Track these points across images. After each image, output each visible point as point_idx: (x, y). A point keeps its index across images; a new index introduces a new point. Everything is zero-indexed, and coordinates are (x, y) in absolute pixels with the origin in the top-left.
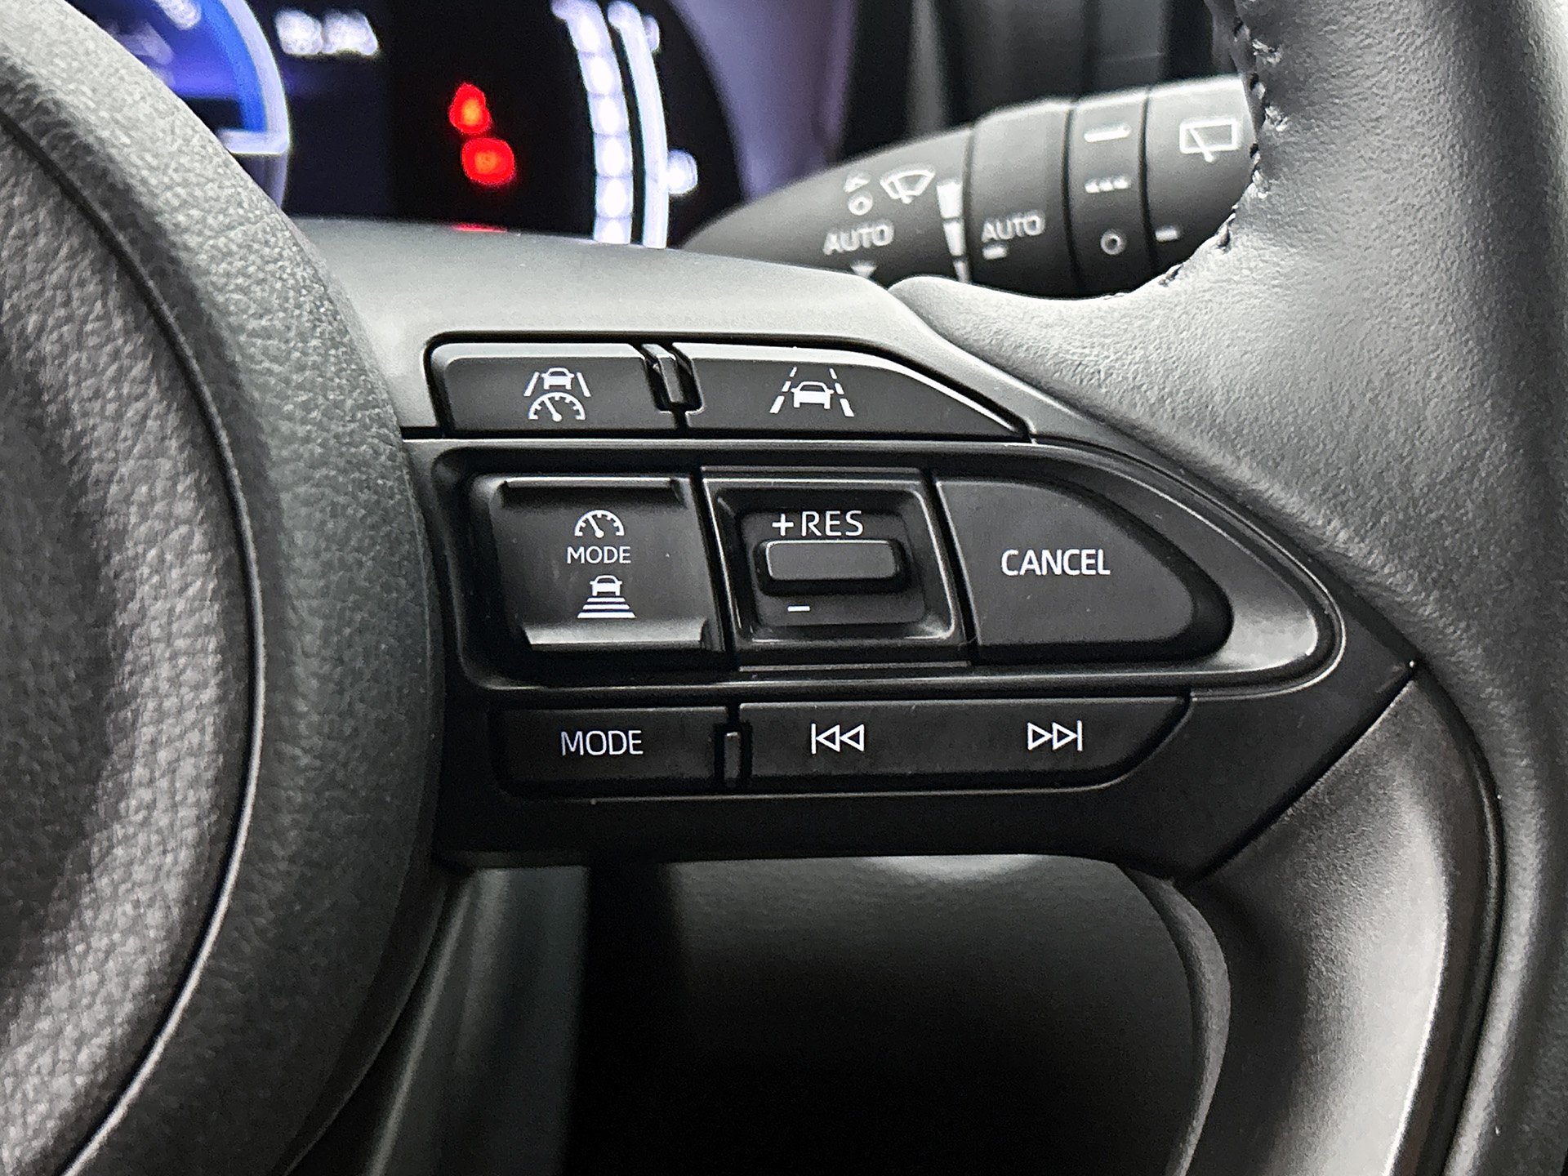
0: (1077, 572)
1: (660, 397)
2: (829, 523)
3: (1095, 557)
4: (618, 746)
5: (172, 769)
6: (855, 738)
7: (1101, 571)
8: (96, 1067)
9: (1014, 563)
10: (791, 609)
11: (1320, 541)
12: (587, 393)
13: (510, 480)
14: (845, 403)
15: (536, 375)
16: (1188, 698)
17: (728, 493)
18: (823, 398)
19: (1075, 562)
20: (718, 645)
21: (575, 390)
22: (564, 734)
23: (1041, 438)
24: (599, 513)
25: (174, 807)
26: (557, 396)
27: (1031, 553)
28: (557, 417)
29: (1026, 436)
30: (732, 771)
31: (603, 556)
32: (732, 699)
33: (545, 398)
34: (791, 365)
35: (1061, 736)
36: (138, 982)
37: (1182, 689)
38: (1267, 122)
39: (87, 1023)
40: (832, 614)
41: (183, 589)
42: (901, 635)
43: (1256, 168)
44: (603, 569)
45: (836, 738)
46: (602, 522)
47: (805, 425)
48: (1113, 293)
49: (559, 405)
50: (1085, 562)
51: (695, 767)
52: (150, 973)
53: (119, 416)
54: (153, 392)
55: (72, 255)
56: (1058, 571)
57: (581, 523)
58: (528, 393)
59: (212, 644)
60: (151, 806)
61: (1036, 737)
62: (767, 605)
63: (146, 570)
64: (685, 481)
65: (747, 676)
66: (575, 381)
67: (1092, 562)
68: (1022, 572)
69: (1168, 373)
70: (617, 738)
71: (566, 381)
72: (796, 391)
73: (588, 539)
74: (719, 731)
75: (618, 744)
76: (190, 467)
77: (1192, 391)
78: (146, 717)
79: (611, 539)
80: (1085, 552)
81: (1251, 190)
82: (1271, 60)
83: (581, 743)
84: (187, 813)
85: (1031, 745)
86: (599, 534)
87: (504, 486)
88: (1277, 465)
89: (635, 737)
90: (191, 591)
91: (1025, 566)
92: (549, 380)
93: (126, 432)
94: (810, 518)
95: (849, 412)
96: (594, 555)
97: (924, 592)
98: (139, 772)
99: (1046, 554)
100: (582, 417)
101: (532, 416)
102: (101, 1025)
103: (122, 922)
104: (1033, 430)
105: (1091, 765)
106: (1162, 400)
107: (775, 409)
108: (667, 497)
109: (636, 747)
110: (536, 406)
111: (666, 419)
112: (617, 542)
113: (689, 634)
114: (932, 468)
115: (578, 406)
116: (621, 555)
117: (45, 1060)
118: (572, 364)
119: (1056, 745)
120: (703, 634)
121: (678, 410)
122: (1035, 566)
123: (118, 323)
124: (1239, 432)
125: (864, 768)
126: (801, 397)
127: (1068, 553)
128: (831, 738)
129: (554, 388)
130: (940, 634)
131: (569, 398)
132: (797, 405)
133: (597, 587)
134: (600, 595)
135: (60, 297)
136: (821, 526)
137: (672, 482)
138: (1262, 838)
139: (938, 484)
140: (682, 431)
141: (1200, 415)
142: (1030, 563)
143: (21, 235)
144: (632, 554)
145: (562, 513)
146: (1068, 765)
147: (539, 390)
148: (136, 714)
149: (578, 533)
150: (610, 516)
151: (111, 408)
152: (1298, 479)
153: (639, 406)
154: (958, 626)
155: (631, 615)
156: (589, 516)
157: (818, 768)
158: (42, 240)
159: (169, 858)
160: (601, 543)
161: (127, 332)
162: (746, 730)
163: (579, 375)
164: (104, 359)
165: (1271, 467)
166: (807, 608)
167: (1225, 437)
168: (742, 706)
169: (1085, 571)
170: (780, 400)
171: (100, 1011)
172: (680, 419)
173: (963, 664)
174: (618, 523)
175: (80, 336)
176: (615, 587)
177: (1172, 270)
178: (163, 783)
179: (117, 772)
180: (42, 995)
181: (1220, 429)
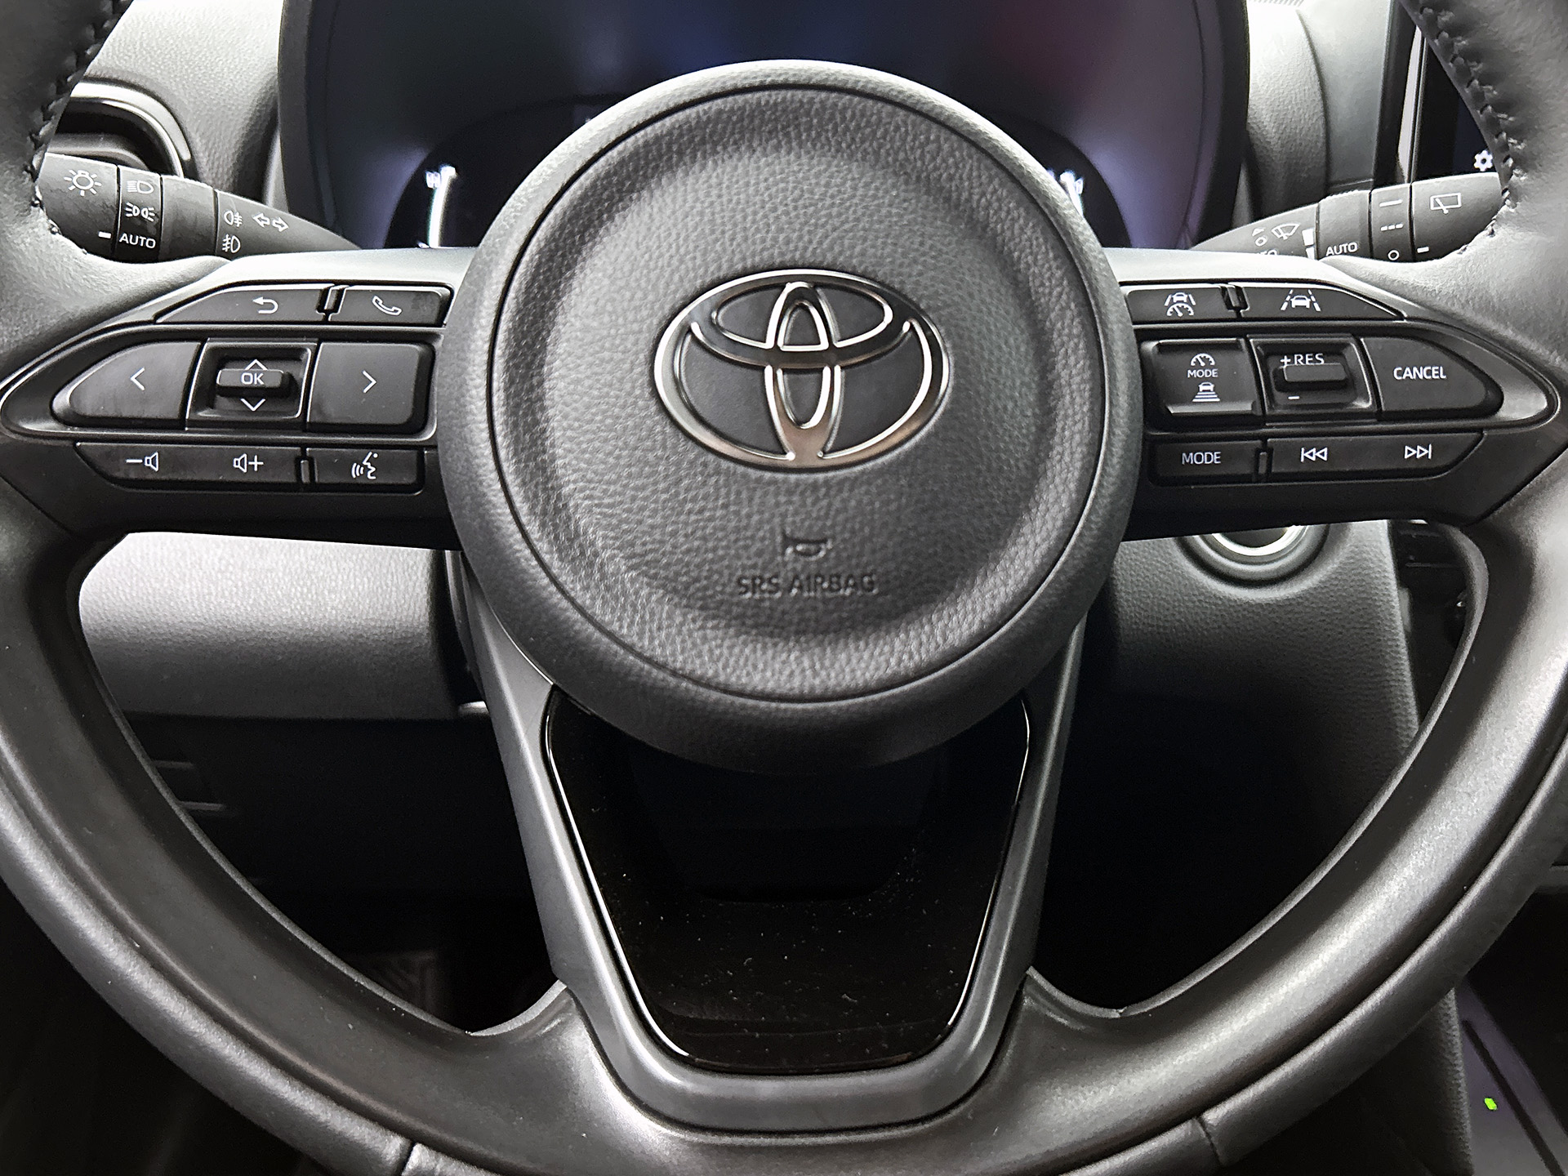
0: (1430, 377)
1: (1229, 305)
2: (1307, 359)
3: (1439, 370)
4: (1209, 459)
5: (1072, 438)
6: (1323, 454)
7: (1442, 377)
8: (1043, 557)
9: (1400, 373)
10: (1290, 398)
11: (1547, 362)
12: (1194, 303)
13: (1161, 341)
14: (1316, 305)
15: (1170, 297)
16: (1482, 434)
17: (1263, 345)
18: (1306, 303)
19: (1429, 373)
20: (1259, 413)
21: (1189, 302)
22: (1184, 455)
23: (1408, 319)
24: (1203, 355)
25: (1072, 453)
26: (1180, 305)
27: (1408, 369)
28: (1180, 314)
29: (1401, 317)
30: (1262, 470)
31: (1205, 373)
32: (1264, 438)
33: (1175, 306)
34: (1290, 289)
35: (1421, 452)
36: (1059, 523)
37: (1480, 430)
38: (1514, 176)
39: (1038, 539)
40: (1312, 399)
41: (1075, 365)
42: (1341, 408)
43: (1507, 198)
44: (1205, 379)
45: (1313, 454)
46: (1204, 359)
47: (1299, 315)
48: (1431, 259)
49: (1181, 309)
50: (1434, 372)
51: (1245, 469)
52: (1064, 520)
53: (1050, 294)
54: (1065, 282)
55: (1033, 227)
56: (1421, 377)
57: (1194, 360)
58: (1167, 304)
59: (1088, 387)
60: (1062, 454)
61: (1409, 452)
62: (1279, 396)
63: (1060, 358)
64: (1242, 340)
65: (1271, 427)
66: (1188, 298)
67: (1437, 373)
68: (1404, 377)
69: (1469, 290)
70: (1209, 456)
71: (1184, 298)
72: (1293, 300)
73: (1198, 366)
74: (1258, 451)
75: (1209, 458)
76: (1079, 314)
77: (1481, 297)
78: (1060, 417)
79: (1208, 366)
80: (1434, 368)
81: (1504, 209)
82: (1519, 147)
83: (1192, 458)
84: (1078, 456)
85: (1406, 456)
86: (1203, 364)
87: (1159, 345)
88: (1526, 328)
89: (1218, 455)
90: (1078, 366)
91: (1405, 375)
92: (1176, 298)
93: (1053, 300)
94: (1299, 358)
95: (1318, 309)
96: (1200, 373)
97: (1355, 389)
98: (1057, 439)
99: (1415, 369)
100: (1192, 314)
101: (1169, 314)
102: (1044, 540)
103: (1051, 500)
104: (1406, 315)
105: (1434, 465)
106: (1467, 302)
107: (1284, 308)
108: (1235, 347)
109: (1218, 460)
110: (1170, 310)
111: (1232, 313)
112: (1212, 368)
113: (1246, 407)
114: (1357, 333)
115: (1190, 309)
116: (1213, 373)
117: (1022, 553)
118: (1187, 291)
119: (1418, 456)
120: (1252, 406)
121: (1237, 310)
122: (1410, 375)
123: (1051, 255)
124: (1507, 314)
125: (1327, 468)
126: (1295, 303)
127: (1426, 369)
128: (1311, 454)
129: (1178, 302)
130: (1364, 405)
131: (1186, 306)
132: (1293, 306)
133: (1202, 388)
134: (1204, 391)
135: (1028, 244)
136: (1304, 361)
137: (1237, 341)
138: (1513, 499)
139: (1362, 340)
140: (1239, 318)
141: (1487, 307)
142: (1407, 373)
143: (1013, 219)
144: (1218, 373)
145: (1185, 356)
146: (1424, 465)
147: (1172, 303)
148: (1057, 415)
149: (1193, 364)
150: (1208, 356)
151: (1047, 291)
152: (1536, 334)
153: (1217, 308)
154: (1373, 402)
155: (1218, 400)
156: (1198, 357)
157: (1304, 469)
158: (1021, 221)
159: (1070, 475)
160: (1204, 368)
161: (1055, 258)
162: (1270, 451)
163: (1190, 296)
164: (1044, 270)
165: (1521, 328)
166: (1298, 398)
167: (1500, 316)
168: (1269, 440)
169: (1434, 377)
170: (1285, 304)
171: (1044, 534)
172: (1238, 314)
173: (1374, 420)
174: (1211, 359)
175: (1035, 260)
176: (1211, 387)
177: (1463, 247)
178: (1067, 445)
179: (1048, 440)
180: (1019, 528)
181: (1498, 315)
